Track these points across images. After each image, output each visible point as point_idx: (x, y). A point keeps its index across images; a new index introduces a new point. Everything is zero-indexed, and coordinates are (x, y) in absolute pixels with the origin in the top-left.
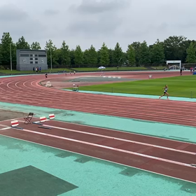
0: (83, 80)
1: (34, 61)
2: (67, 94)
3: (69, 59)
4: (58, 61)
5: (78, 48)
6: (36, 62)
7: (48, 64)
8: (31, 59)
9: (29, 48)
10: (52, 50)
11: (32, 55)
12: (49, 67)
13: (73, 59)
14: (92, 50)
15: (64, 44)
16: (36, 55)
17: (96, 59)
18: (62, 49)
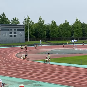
0: (56, 52)
1: (13, 35)
2: (39, 66)
3: (45, 33)
4: (34, 35)
5: (54, 23)
6: (15, 36)
7: (25, 37)
8: (11, 33)
9: (9, 23)
10: (30, 24)
11: (11, 30)
12: (26, 40)
13: (48, 32)
14: (66, 24)
15: (40, 19)
16: (15, 30)
17: (70, 33)
18: (38, 23)
